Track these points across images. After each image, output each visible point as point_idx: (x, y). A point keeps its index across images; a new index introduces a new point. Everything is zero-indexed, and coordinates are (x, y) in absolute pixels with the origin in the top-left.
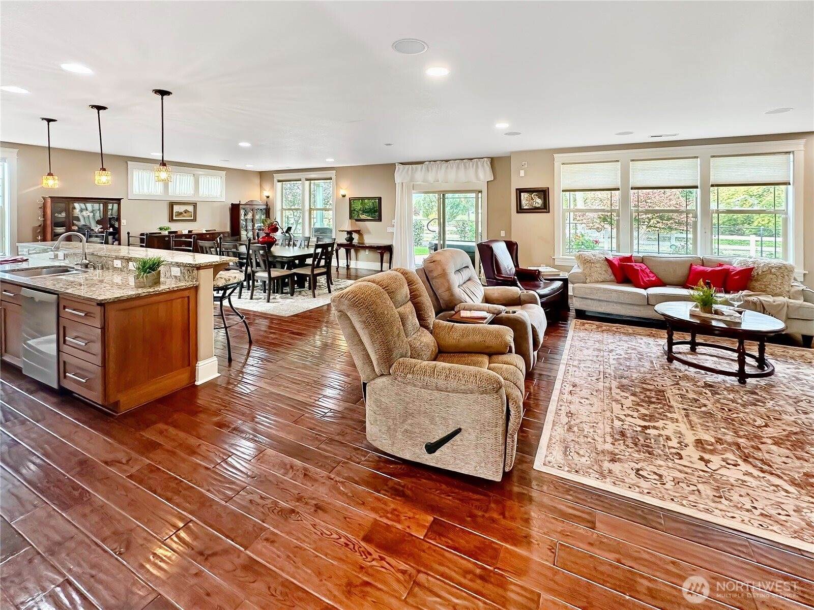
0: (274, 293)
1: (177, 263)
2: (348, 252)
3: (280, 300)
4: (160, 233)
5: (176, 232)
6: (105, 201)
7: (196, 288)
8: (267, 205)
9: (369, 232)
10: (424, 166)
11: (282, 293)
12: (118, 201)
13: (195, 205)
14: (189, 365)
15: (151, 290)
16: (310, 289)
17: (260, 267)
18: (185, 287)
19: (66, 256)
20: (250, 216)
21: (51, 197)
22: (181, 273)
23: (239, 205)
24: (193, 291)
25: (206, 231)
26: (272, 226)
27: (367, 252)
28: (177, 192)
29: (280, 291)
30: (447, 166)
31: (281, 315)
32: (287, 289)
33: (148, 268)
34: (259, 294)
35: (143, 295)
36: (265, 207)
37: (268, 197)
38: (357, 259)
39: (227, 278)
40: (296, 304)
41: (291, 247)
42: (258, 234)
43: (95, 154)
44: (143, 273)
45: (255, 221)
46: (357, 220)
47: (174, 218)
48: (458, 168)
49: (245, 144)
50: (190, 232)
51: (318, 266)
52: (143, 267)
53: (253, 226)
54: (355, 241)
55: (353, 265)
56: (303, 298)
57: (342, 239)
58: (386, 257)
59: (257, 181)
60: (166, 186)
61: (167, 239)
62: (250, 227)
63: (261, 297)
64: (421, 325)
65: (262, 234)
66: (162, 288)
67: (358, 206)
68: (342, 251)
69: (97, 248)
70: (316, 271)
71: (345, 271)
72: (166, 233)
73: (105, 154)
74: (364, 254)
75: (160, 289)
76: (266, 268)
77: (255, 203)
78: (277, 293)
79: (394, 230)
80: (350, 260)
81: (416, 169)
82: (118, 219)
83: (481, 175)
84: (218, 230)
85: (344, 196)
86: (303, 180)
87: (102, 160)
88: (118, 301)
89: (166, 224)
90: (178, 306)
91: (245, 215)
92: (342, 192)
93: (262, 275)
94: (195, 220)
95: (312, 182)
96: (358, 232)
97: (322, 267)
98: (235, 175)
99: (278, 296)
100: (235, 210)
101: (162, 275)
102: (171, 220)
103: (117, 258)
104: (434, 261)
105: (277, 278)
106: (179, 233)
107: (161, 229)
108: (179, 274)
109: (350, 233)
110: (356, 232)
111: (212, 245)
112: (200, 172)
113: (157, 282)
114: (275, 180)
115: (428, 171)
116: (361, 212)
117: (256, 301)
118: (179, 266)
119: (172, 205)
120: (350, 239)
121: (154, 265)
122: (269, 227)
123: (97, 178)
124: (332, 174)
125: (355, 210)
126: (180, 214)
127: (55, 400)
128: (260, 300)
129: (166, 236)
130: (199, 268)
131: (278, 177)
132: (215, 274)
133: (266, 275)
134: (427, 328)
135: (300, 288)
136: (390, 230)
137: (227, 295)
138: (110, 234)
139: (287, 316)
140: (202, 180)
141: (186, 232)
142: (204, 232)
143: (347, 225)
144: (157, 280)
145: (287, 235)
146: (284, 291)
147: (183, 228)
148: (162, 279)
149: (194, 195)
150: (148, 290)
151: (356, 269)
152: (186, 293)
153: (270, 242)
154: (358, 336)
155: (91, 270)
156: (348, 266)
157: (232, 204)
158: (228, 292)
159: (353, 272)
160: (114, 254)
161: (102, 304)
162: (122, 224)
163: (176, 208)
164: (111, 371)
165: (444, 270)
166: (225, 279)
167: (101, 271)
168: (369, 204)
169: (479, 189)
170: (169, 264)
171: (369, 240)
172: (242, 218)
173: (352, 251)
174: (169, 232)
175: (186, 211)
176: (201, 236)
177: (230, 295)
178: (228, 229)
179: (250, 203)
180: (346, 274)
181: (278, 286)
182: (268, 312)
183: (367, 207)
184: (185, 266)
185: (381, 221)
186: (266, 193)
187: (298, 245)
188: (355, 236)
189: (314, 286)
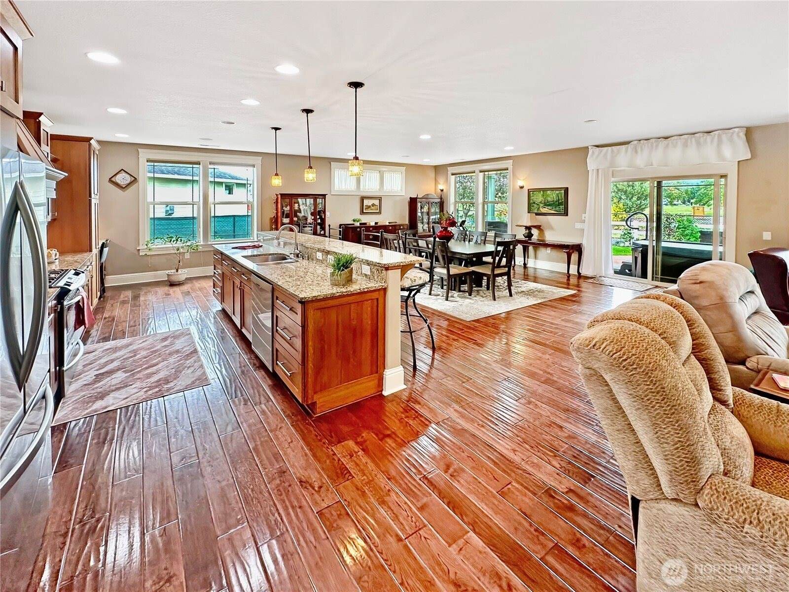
0: (451, 290)
1: (367, 261)
2: (525, 249)
3: (458, 299)
4: (353, 224)
5: (365, 224)
6: (315, 197)
7: (385, 290)
8: (441, 198)
9: (551, 228)
10: (630, 146)
11: (460, 291)
12: (324, 196)
13: (380, 199)
14: (377, 373)
15: (344, 290)
16: (488, 289)
17: (439, 262)
18: (374, 288)
19: (285, 244)
20: (425, 209)
21: (281, 194)
22: (371, 272)
23: (416, 199)
24: (382, 292)
25: (389, 223)
26: (450, 220)
27: (549, 250)
28: (367, 187)
29: (457, 288)
30: (668, 144)
31: (461, 317)
32: (465, 287)
33: (342, 266)
34: (437, 289)
35: (338, 295)
36: (439, 200)
37: (442, 190)
38: (536, 258)
39: (413, 279)
40: (475, 306)
41: (467, 242)
42: (433, 227)
43: (304, 157)
44: (337, 271)
45: (430, 214)
46: (537, 214)
47: (364, 211)
48: (685, 145)
49: (425, 137)
50: (376, 223)
51: (499, 266)
52: (338, 264)
53: (429, 219)
54: (535, 238)
55: (531, 263)
56: (482, 299)
57: (521, 235)
58: (574, 257)
59: (432, 174)
60: (358, 181)
61: (358, 230)
62: (425, 220)
63: (439, 293)
64: (715, 398)
65: (438, 229)
66: (354, 288)
67: (538, 198)
68: (519, 248)
69: (307, 239)
70: (497, 271)
71: (522, 270)
72: (358, 224)
73: (312, 157)
74: (544, 252)
75: (352, 290)
76: (445, 264)
77: (430, 197)
78: (454, 290)
79: (585, 226)
80: (528, 258)
81: (619, 151)
82: (324, 212)
83: (727, 152)
84: (399, 222)
85: (522, 187)
86: (477, 171)
87: (310, 161)
88: (315, 300)
89: (358, 216)
90: (367, 307)
91: (421, 208)
92: (520, 183)
93: (440, 271)
94: (380, 213)
95: (486, 173)
96: (538, 227)
97: (504, 267)
98: (413, 170)
99: (455, 294)
100: (413, 202)
101: (354, 272)
102: (362, 213)
103: (319, 250)
104: (701, 282)
105: (455, 276)
106: (368, 225)
107: (354, 221)
108: (369, 273)
109: (528, 228)
110: (535, 227)
111: (395, 237)
112: (384, 168)
113: (349, 280)
114: (449, 173)
115: (636, 152)
116: (541, 205)
117: (435, 297)
118: (368, 264)
119: (363, 199)
120: (530, 235)
121: (347, 262)
122: (446, 221)
123: (306, 175)
124: (509, 164)
125: (534, 203)
126: (368, 207)
127: (270, 382)
128: (438, 297)
129: (358, 227)
130: (387, 268)
131: (451, 170)
132: (403, 274)
133: (445, 271)
134: (724, 403)
135: (477, 286)
136: (578, 226)
137: (411, 296)
138: (319, 224)
139: (468, 320)
140: (387, 176)
141: (373, 224)
142: (388, 224)
143: (527, 219)
144: (349, 279)
145: (461, 228)
146: (462, 289)
147: (371, 220)
148: (354, 276)
149: (380, 190)
150: (342, 290)
151: (535, 269)
152: (375, 295)
153: (448, 237)
154: (625, 416)
155: (300, 260)
156: (525, 264)
157: (411, 198)
158: (413, 293)
159: (531, 272)
160: (317, 246)
161: (303, 302)
162: (327, 216)
163: (367, 202)
164: (310, 371)
165: (722, 298)
166: (411, 279)
167: (307, 261)
168: (552, 196)
169: (723, 172)
170: (360, 261)
171: (550, 237)
172: (419, 211)
173: (531, 248)
174: (360, 224)
175: (373, 205)
176: (386, 229)
177: (414, 295)
178: (407, 222)
179: (426, 197)
180: (523, 273)
181: (455, 283)
182: (448, 313)
183: (549, 199)
184: (375, 265)
185: (567, 215)
186: (441, 187)
187: (474, 240)
188: (535, 232)
189: (492, 286)
